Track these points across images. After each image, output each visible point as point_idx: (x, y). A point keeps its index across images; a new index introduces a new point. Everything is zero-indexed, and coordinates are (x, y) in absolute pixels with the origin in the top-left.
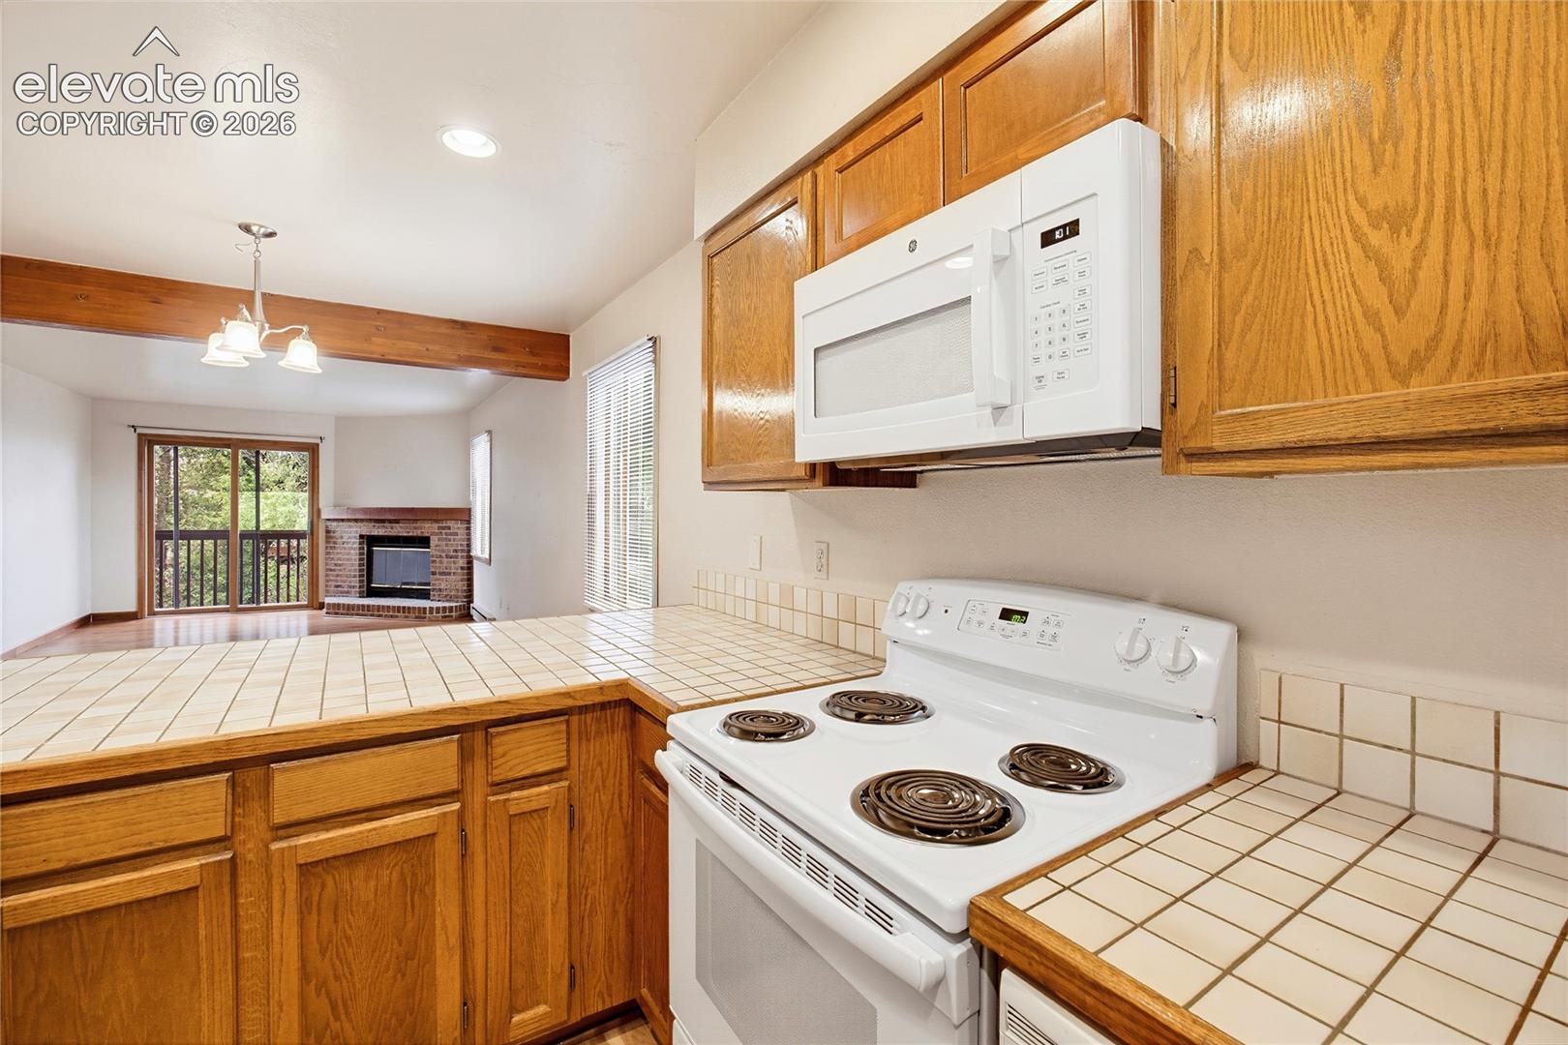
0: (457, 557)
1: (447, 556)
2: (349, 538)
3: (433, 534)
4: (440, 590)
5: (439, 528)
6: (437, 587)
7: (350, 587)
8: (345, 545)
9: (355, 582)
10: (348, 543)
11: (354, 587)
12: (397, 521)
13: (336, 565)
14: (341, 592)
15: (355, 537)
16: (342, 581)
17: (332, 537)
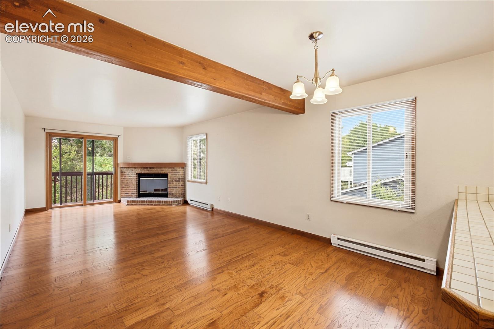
0: (180, 181)
1: (175, 181)
2: (132, 174)
3: (169, 173)
4: (172, 194)
5: (172, 170)
6: (171, 193)
7: (132, 194)
8: (130, 177)
9: (135, 192)
10: (131, 176)
11: (134, 194)
12: (153, 168)
13: (126, 185)
14: (128, 196)
15: (134, 174)
16: (128, 191)
17: (123, 174)
